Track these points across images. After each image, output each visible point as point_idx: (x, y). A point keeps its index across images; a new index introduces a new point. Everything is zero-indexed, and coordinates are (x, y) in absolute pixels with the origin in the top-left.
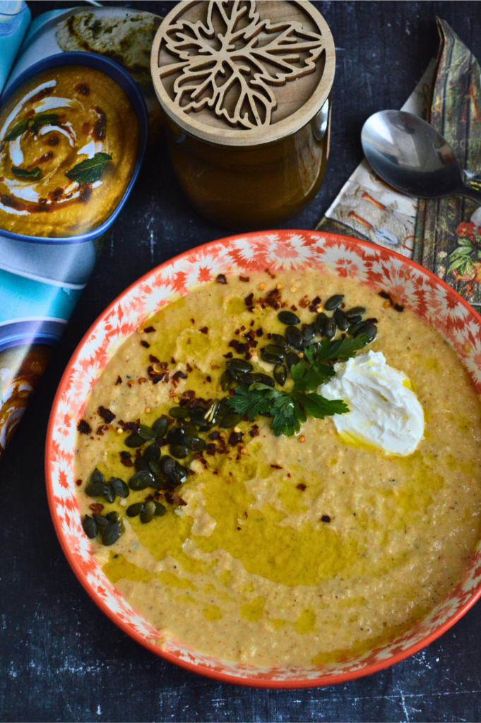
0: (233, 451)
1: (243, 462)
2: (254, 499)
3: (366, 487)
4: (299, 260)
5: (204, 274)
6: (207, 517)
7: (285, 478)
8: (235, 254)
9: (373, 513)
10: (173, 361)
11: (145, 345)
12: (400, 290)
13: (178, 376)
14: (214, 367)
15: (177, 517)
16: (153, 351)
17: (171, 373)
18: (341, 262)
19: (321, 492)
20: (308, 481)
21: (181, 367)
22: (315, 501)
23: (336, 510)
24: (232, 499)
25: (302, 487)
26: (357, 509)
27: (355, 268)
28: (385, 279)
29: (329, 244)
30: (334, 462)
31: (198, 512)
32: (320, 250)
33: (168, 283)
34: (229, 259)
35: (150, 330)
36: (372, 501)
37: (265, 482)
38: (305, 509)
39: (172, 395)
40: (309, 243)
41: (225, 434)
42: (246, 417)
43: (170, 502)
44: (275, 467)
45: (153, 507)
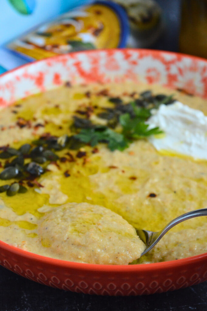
0: (80, 161)
1: (88, 165)
2: (97, 186)
3: (182, 176)
4: (121, 73)
5: (57, 78)
6: (60, 193)
7: (120, 173)
8: (78, 65)
9: (189, 191)
10: (35, 119)
11: (15, 112)
12: (190, 83)
13: (38, 126)
14: (65, 122)
15: (36, 193)
16: (20, 115)
17: (34, 124)
18: (149, 71)
19: (147, 180)
20: (137, 174)
21: (40, 121)
22: (143, 186)
23: (160, 190)
24: (80, 186)
25: (134, 178)
26: (176, 188)
27: (158, 74)
28: (180, 78)
29: (141, 56)
30: (157, 163)
31: (53, 192)
32: (134, 63)
33: (32, 77)
34: (74, 69)
35: (18, 106)
36: (188, 184)
37: (105, 176)
38: (136, 191)
39: (34, 134)
40: (127, 57)
41: (74, 153)
42: (89, 144)
43: (31, 185)
44: (112, 167)
45: (17, 187)
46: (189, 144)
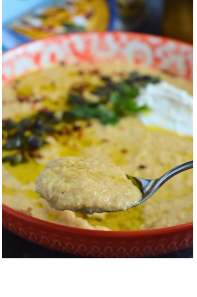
0: (75, 134)
1: (83, 138)
3: (168, 150)
5: (53, 57)
7: (112, 146)
8: (72, 46)
10: (33, 95)
11: (15, 88)
12: (174, 65)
13: (36, 101)
14: (61, 98)
15: (37, 164)
17: (32, 99)
18: (137, 53)
19: (137, 153)
20: (128, 147)
22: (133, 158)
23: (149, 162)
25: (124, 151)
27: (145, 56)
29: (130, 40)
30: (145, 137)
32: (123, 45)
35: (17, 82)
36: (173, 158)
37: (98, 149)
38: (127, 163)
39: (32, 109)
40: (117, 39)
41: (70, 127)
43: (32, 156)
44: (105, 141)
45: (19, 157)
46: (174, 121)
